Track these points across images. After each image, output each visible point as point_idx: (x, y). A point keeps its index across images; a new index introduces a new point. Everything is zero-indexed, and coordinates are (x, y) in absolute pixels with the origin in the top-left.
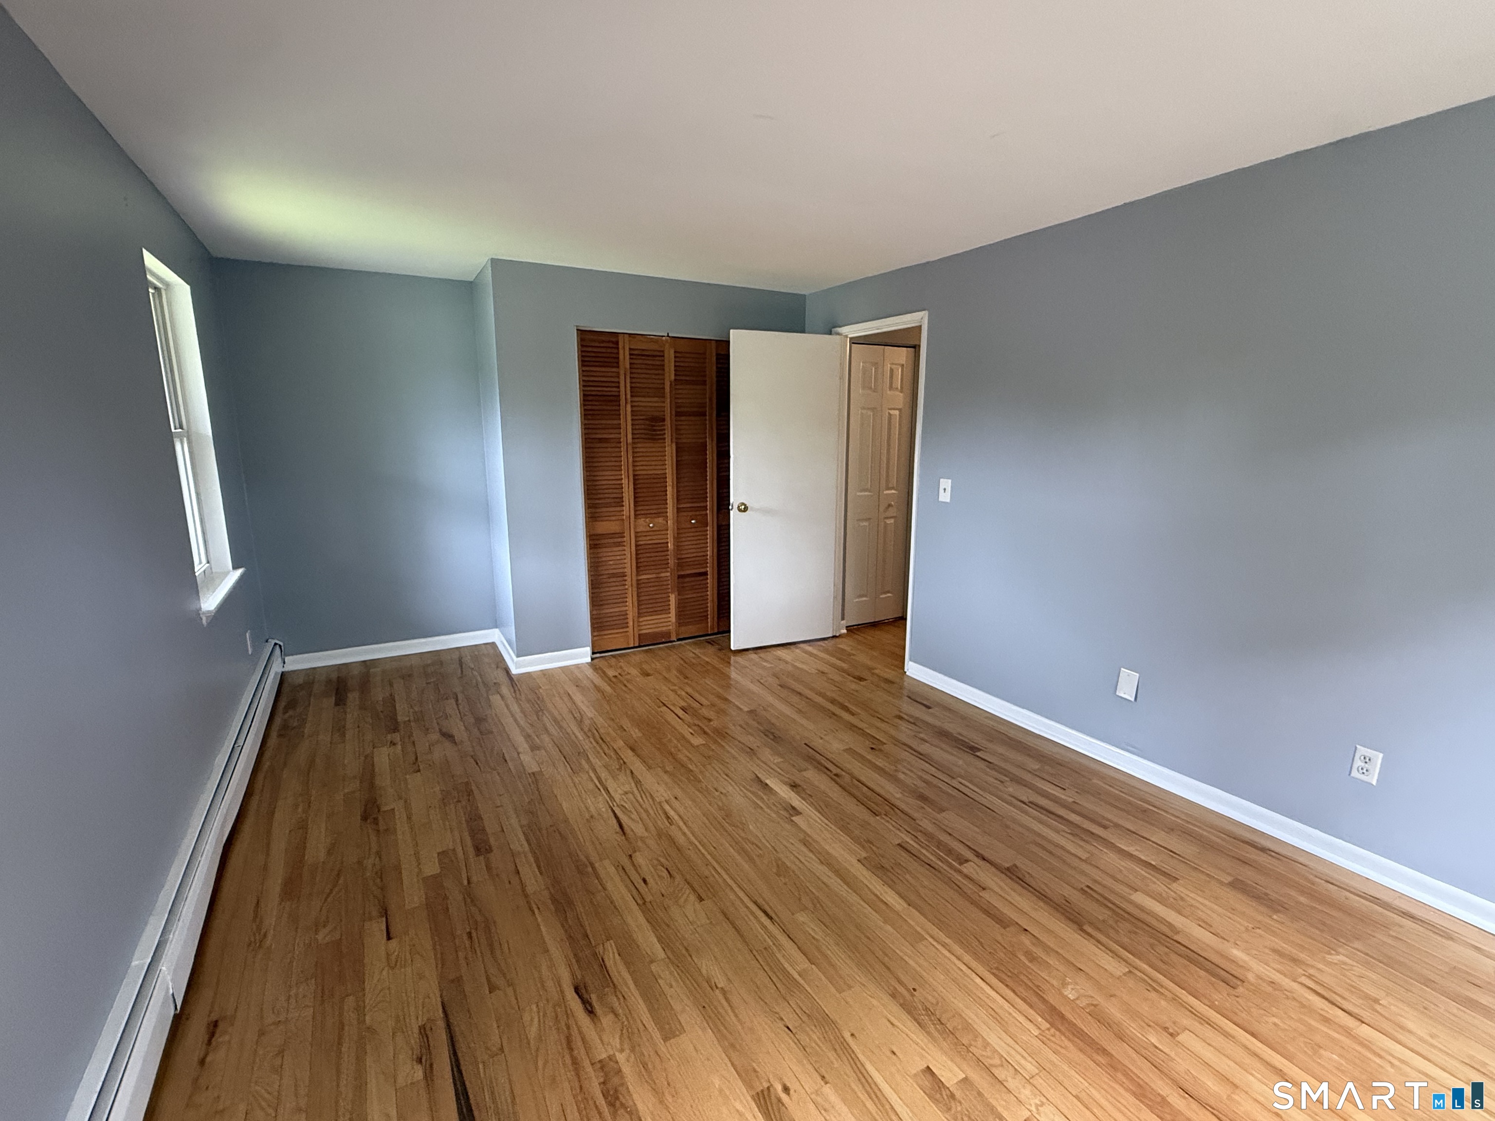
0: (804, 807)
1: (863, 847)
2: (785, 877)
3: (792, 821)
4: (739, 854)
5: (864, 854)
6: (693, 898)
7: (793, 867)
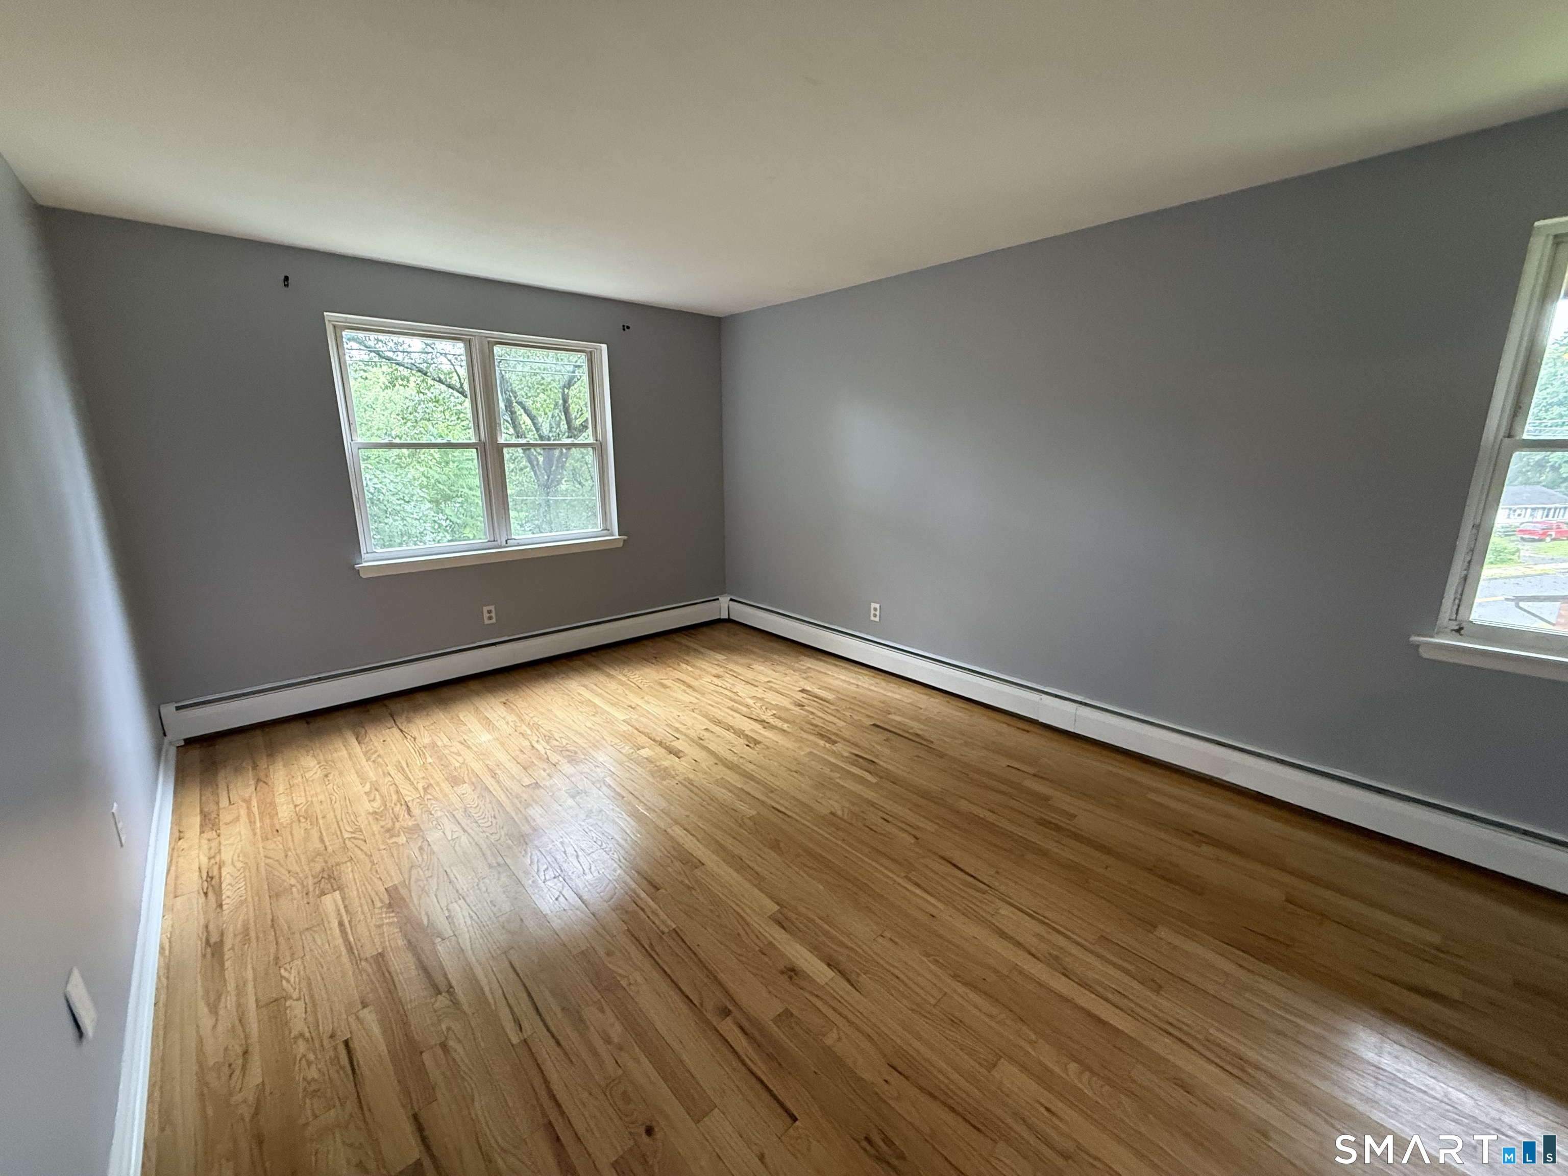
0: (767, 928)
1: (697, 881)
2: (771, 839)
3: (778, 904)
4: (821, 855)
5: (698, 872)
6: (839, 813)
7: (766, 849)
